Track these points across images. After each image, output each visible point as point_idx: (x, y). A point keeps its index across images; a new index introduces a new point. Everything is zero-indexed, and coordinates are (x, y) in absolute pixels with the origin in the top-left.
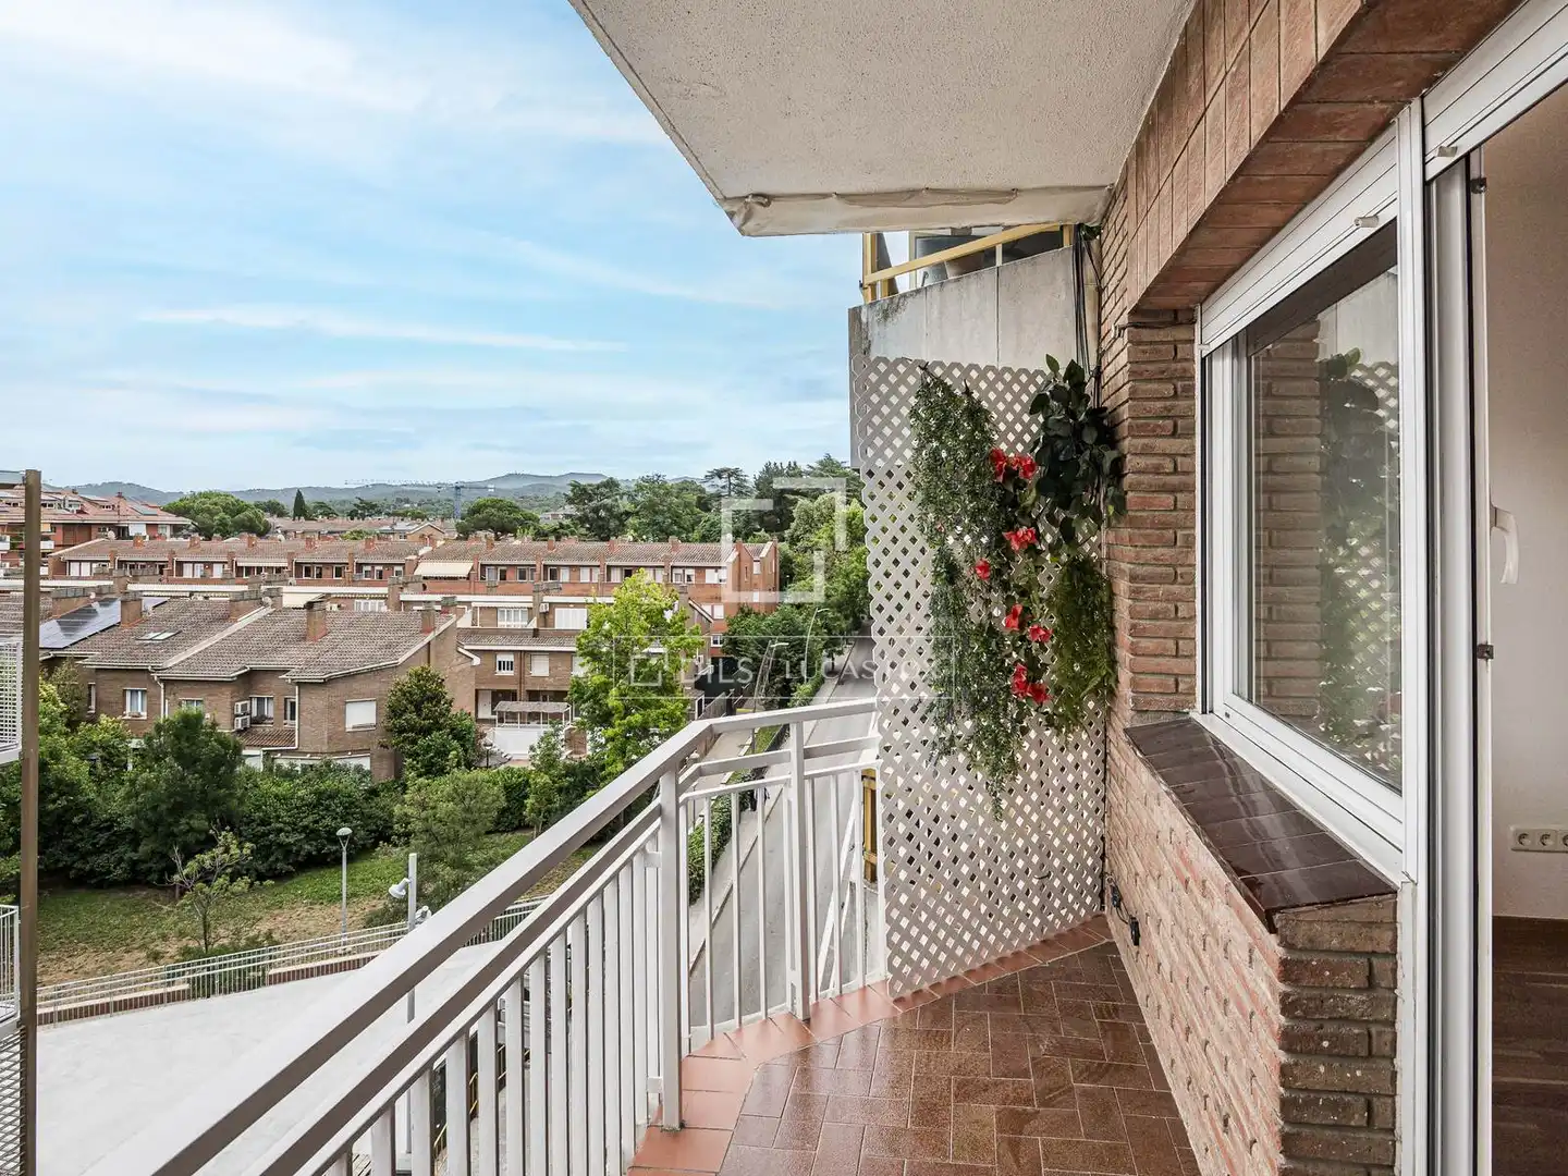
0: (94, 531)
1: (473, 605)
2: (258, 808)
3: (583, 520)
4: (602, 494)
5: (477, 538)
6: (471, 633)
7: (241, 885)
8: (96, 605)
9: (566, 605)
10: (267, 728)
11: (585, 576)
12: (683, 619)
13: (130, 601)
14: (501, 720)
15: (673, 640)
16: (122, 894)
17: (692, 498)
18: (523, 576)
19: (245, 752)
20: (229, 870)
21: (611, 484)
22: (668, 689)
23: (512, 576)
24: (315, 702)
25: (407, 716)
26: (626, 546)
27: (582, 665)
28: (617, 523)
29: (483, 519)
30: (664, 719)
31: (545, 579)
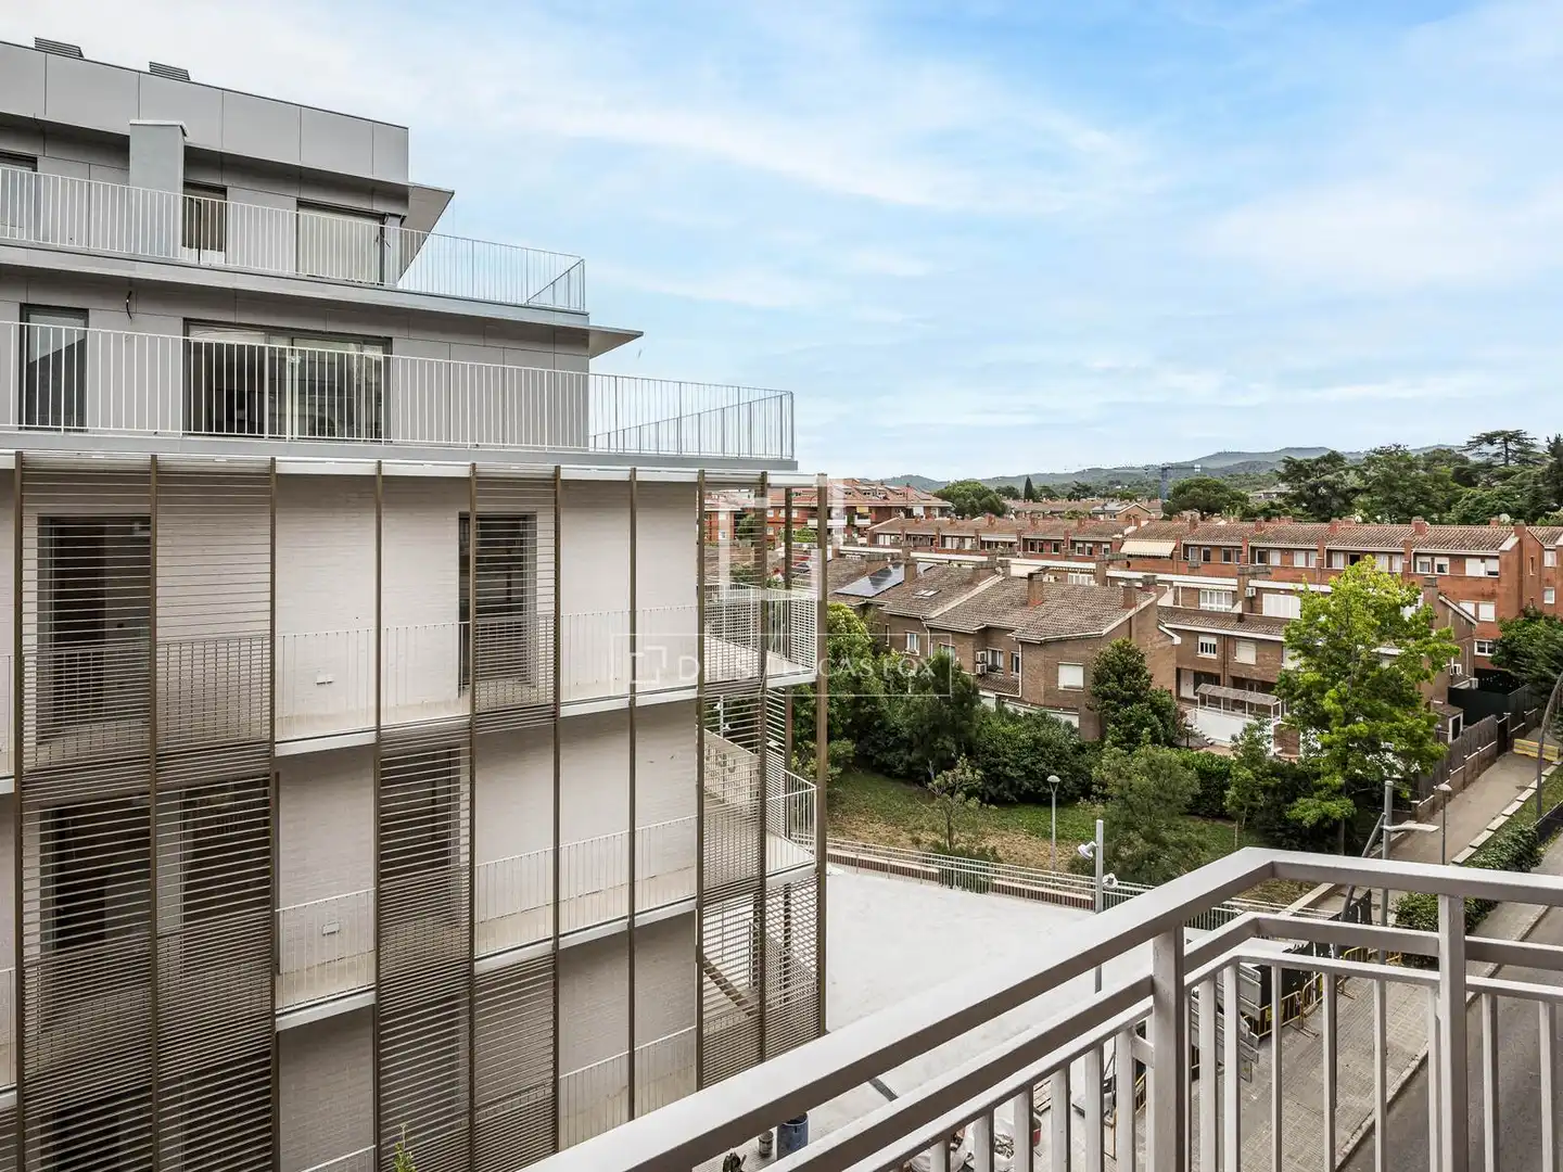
0: (893, 511)
1: (1175, 584)
2: (991, 742)
3: (1297, 499)
4: (1323, 470)
5: (1181, 519)
6: (1172, 612)
7: (973, 803)
8: (890, 567)
9: (1277, 591)
10: (999, 676)
11: (1299, 561)
12: (1429, 619)
13: (911, 565)
14: (1203, 702)
15: (1411, 643)
16: (903, 785)
17: (1446, 470)
18: (1228, 558)
19: (981, 693)
20: (965, 789)
21: (1334, 459)
22: (1407, 702)
23: (1217, 557)
24: (1034, 660)
25: (1110, 684)
26: (1353, 527)
27: (1293, 658)
28: (1342, 502)
29: (1190, 499)
30: (1400, 735)
31: (1253, 561)
